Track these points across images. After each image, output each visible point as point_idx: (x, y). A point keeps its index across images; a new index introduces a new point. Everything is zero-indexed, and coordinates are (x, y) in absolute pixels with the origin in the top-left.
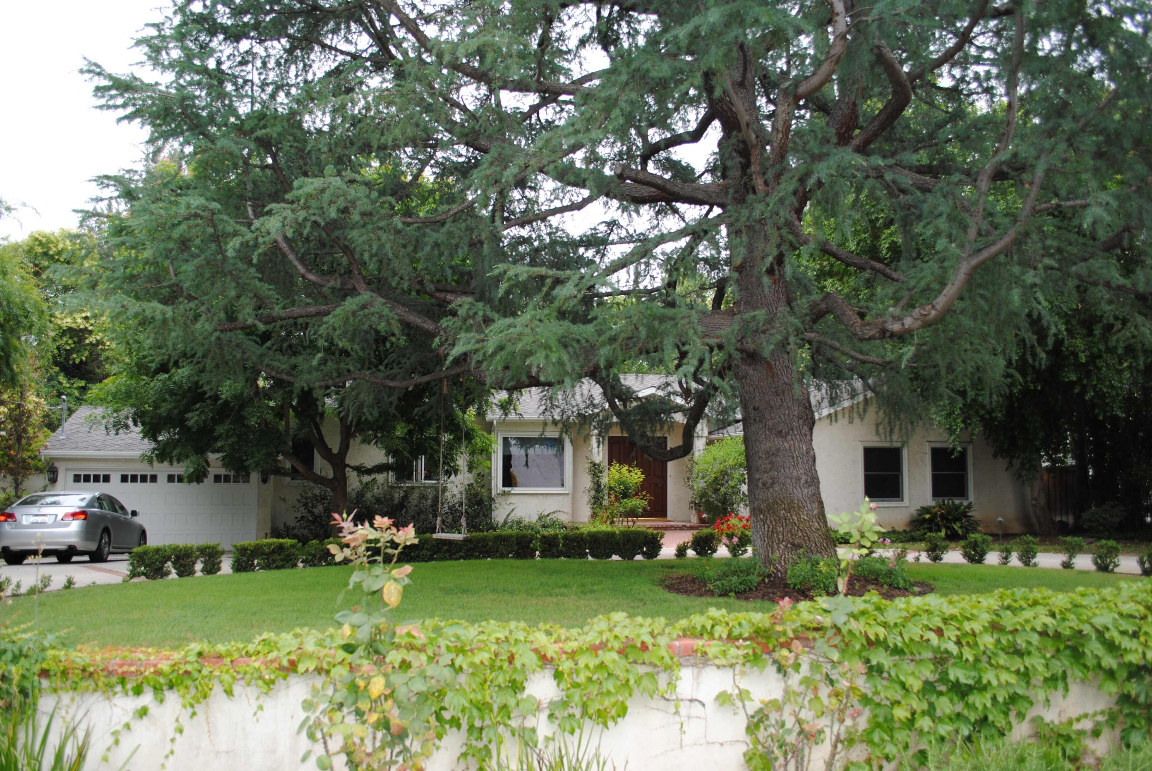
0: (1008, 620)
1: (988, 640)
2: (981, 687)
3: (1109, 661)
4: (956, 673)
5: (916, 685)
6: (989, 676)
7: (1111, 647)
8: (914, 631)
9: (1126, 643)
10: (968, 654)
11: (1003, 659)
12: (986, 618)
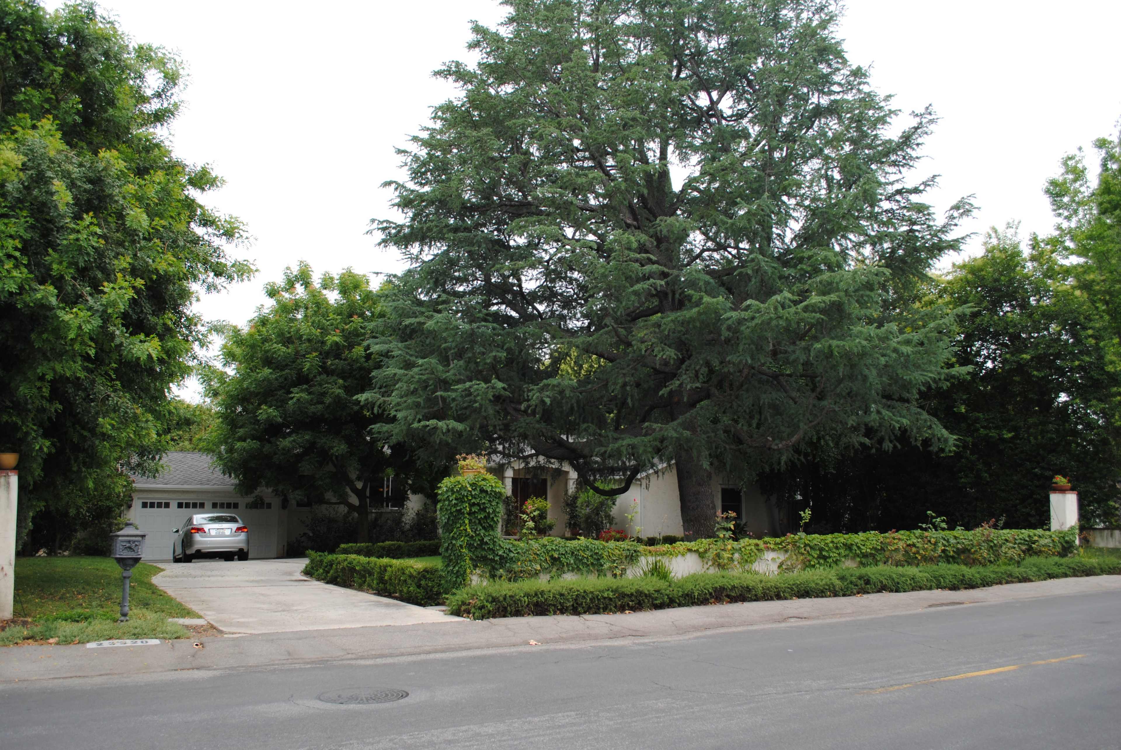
0: (834, 540)
1: (831, 545)
2: (830, 557)
3: (858, 552)
4: (824, 553)
5: (816, 556)
6: (831, 554)
7: (859, 548)
8: (815, 542)
9: (862, 547)
10: (827, 549)
11: (834, 550)
12: (830, 540)
